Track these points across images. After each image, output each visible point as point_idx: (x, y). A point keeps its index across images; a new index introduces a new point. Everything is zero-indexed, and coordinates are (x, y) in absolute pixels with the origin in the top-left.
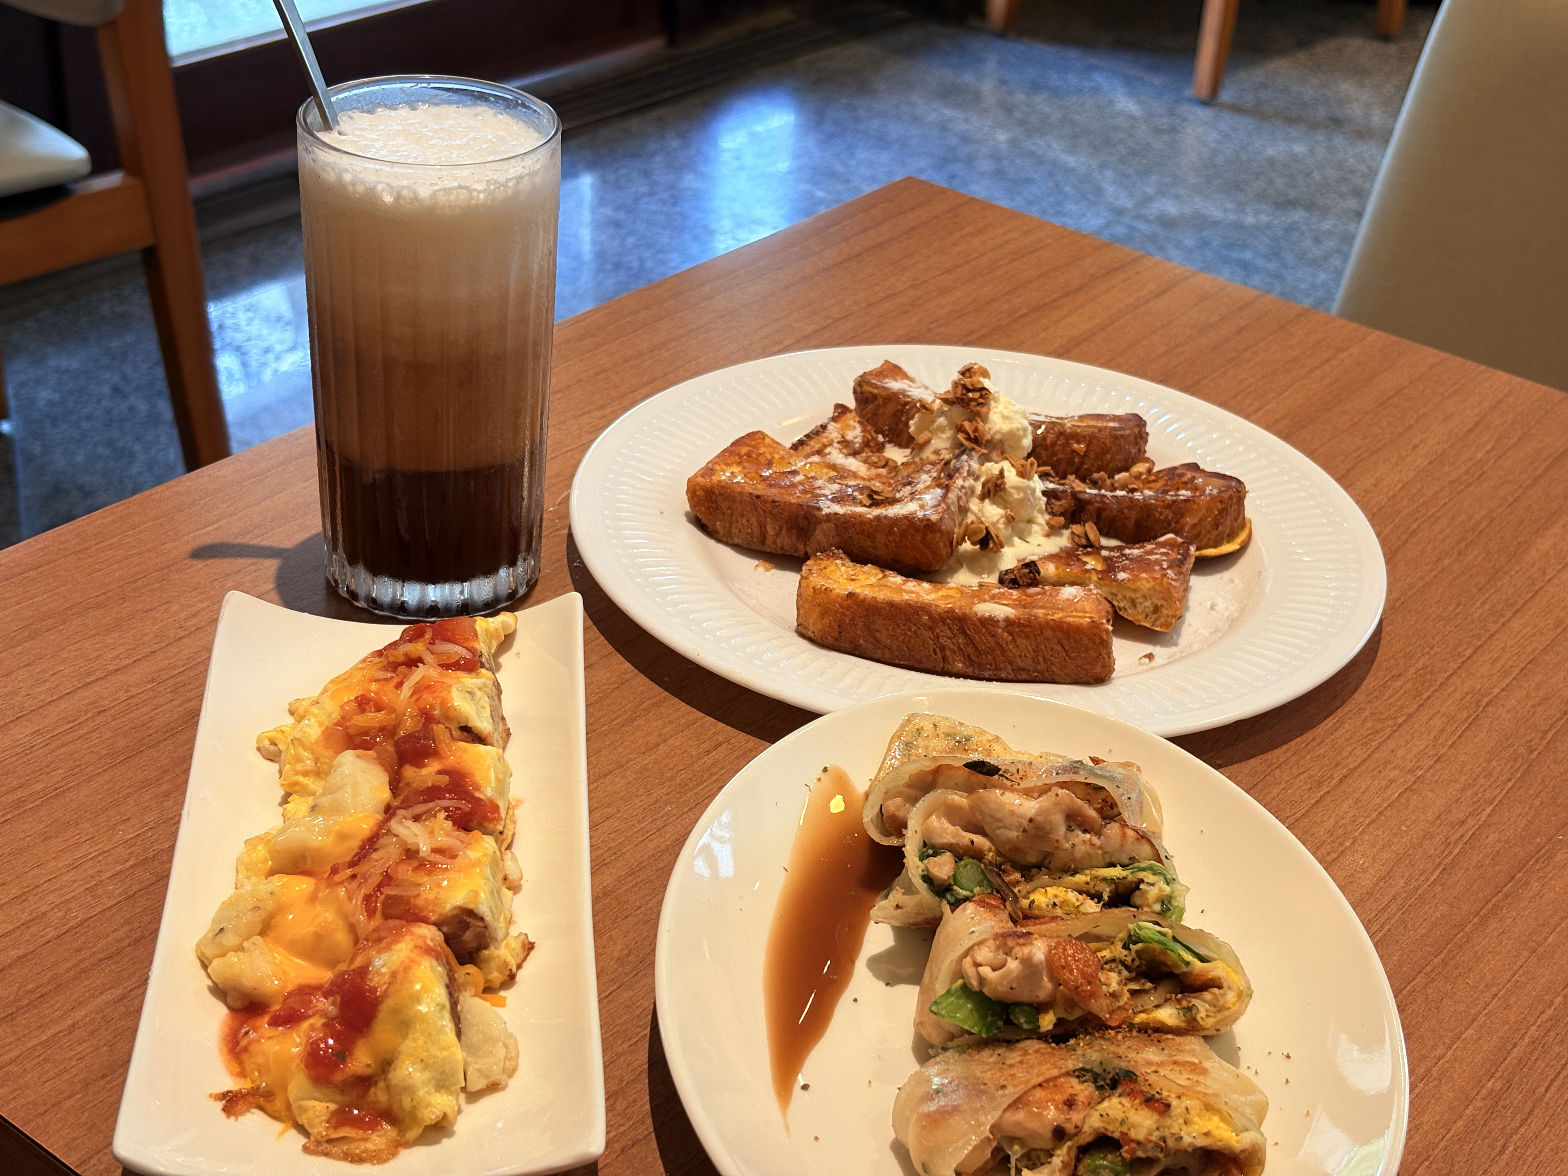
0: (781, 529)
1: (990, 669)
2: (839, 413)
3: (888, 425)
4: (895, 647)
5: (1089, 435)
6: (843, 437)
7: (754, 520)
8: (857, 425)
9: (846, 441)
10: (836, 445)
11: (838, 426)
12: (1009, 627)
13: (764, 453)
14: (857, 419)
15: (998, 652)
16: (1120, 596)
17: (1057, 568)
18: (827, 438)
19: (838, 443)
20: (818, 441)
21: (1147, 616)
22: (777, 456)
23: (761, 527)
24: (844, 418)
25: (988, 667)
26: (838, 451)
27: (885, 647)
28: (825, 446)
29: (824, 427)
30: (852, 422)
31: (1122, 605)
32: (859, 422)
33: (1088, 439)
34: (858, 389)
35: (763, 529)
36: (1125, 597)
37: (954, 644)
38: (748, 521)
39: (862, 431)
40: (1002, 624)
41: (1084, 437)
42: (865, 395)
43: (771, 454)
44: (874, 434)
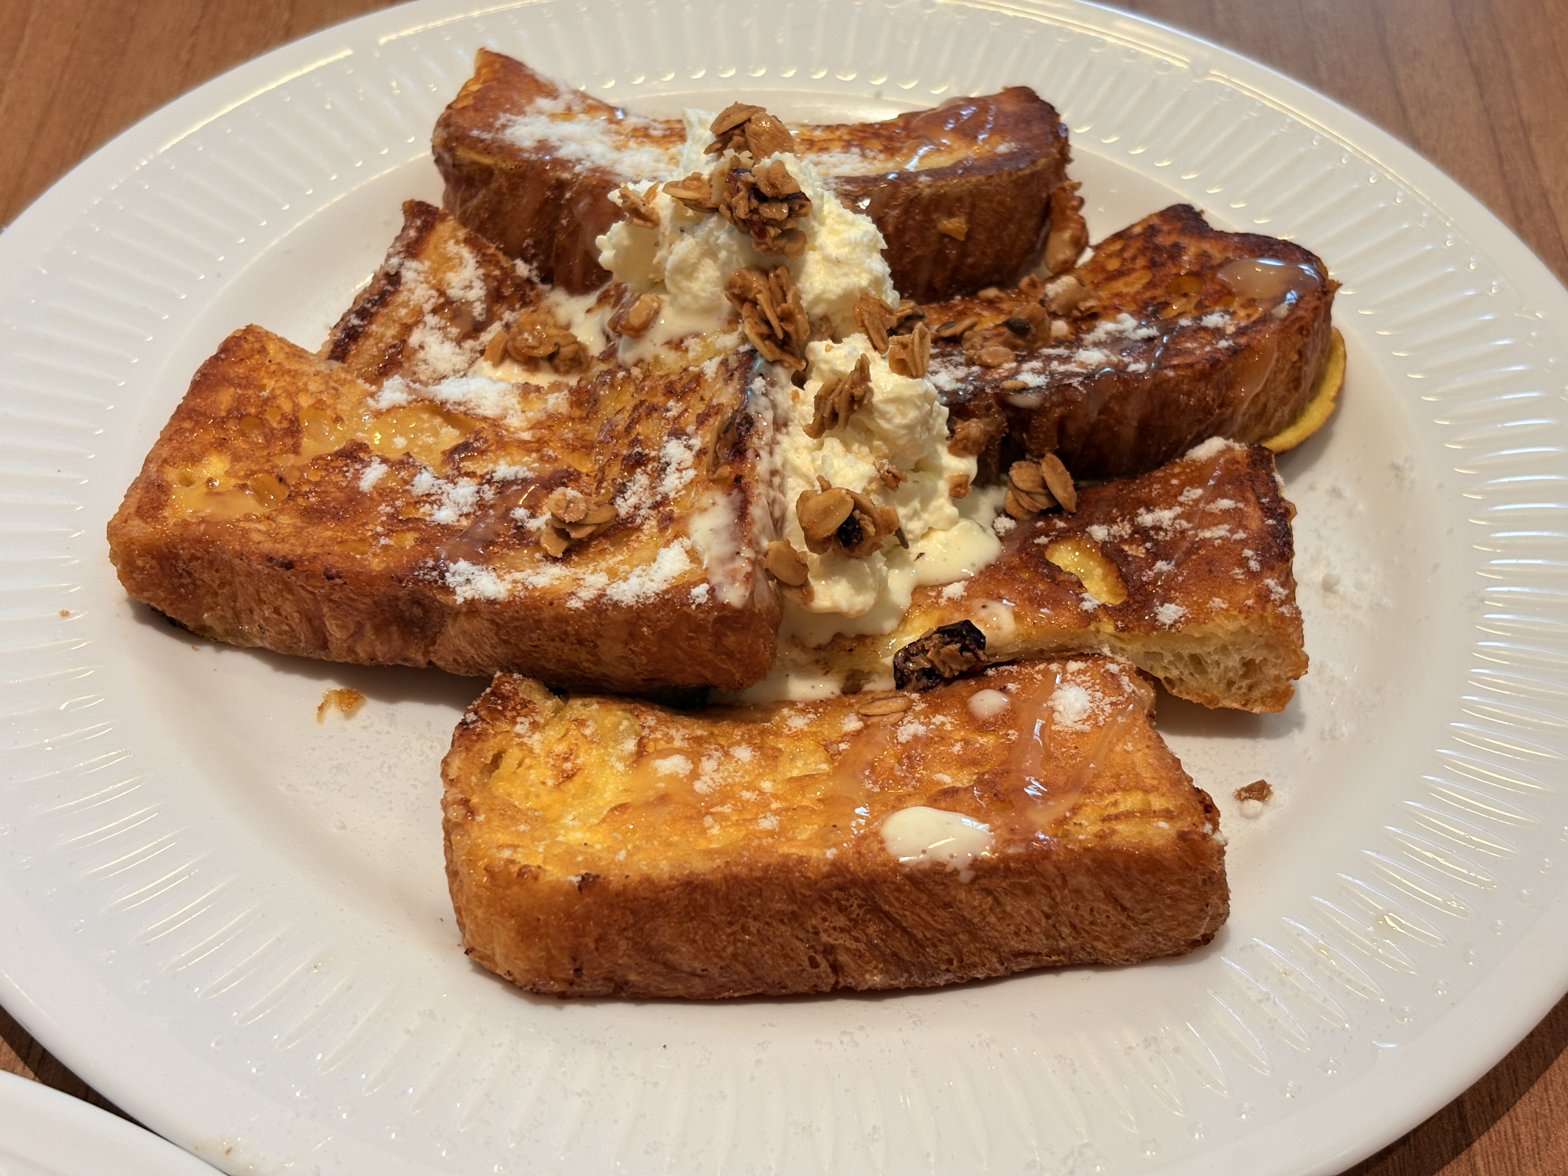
0: (360, 626)
1: (948, 970)
2: (420, 230)
3: (531, 235)
4: (714, 971)
5: (970, 192)
6: (442, 293)
7: (288, 608)
8: (466, 253)
9: (449, 302)
10: (431, 320)
11: (425, 265)
12: (984, 882)
13: (273, 397)
14: (462, 234)
15: (963, 937)
16: (1168, 657)
17: (1018, 617)
18: (405, 304)
19: (435, 311)
20: (389, 317)
21: (1230, 684)
22: (305, 401)
23: (310, 621)
24: (433, 239)
25: (944, 967)
26: (438, 335)
27: (694, 974)
28: (407, 328)
29: (393, 279)
30: (452, 248)
31: (1174, 673)
32: (468, 241)
33: (967, 201)
34: (446, 156)
35: (317, 623)
36: (1179, 657)
37: (857, 940)
38: (277, 611)
39: (480, 264)
40: (965, 876)
41: (959, 199)
42: (465, 171)
43: (290, 395)
44: (505, 262)
